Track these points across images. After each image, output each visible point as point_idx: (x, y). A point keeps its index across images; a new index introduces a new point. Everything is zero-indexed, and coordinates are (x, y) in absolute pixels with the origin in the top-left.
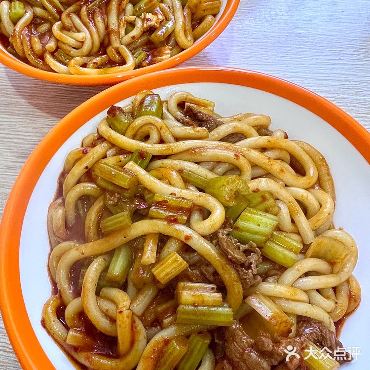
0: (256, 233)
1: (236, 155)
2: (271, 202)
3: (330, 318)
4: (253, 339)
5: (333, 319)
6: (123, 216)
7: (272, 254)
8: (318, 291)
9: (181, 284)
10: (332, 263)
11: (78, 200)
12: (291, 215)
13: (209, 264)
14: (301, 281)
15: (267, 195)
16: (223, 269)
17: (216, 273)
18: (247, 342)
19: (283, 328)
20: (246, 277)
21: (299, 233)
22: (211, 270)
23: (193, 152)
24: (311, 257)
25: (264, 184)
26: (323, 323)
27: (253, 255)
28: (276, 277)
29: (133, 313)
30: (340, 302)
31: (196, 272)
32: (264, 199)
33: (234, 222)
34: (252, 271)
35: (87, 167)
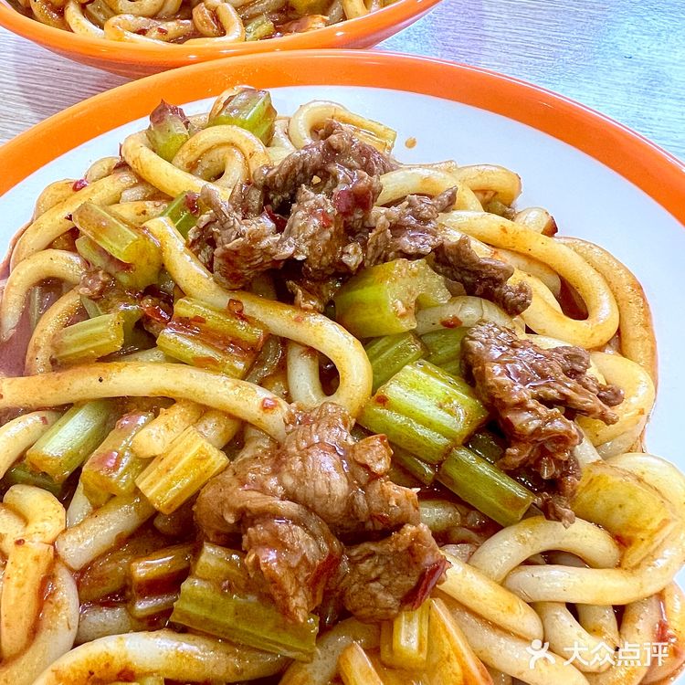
6: (106, 322)
8: (573, 609)
10: (622, 541)
11: (35, 285)
28: (467, 548)
29: (56, 556)
35: (70, 218)
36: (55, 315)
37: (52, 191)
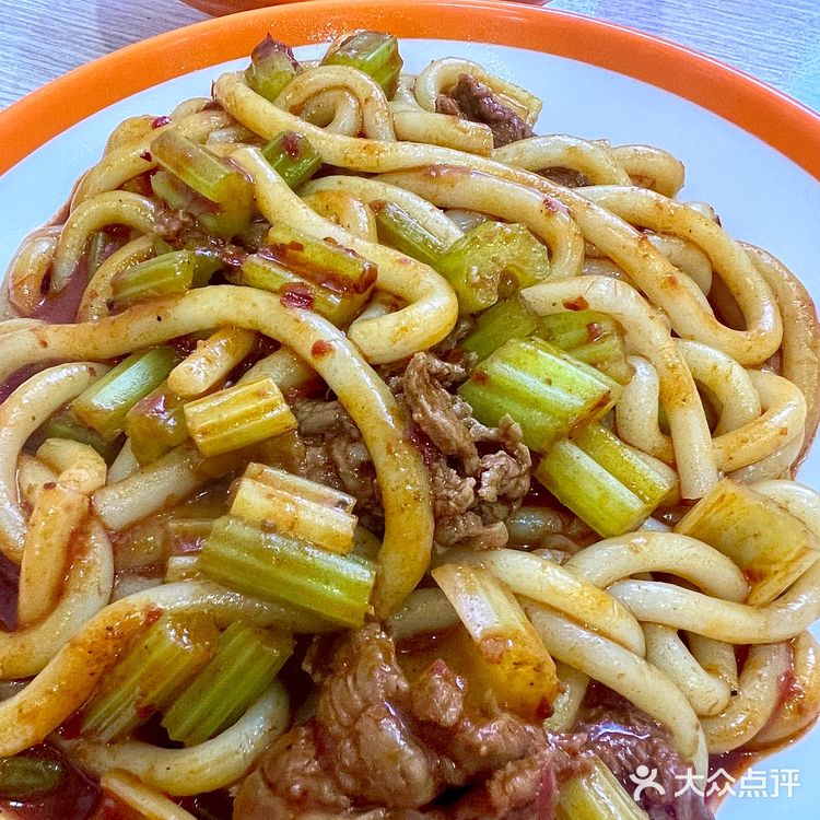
0: (535, 404)
1: (547, 203)
2: (611, 346)
3: (697, 727)
4: (409, 680)
5: (710, 742)
7: (566, 478)
8: (684, 635)
9: (253, 467)
10: (752, 575)
11: (98, 230)
12: (661, 404)
13: (357, 438)
14: (634, 585)
15: (606, 327)
16: (390, 452)
17: (368, 468)
18: (386, 686)
19: (522, 684)
20: (452, 493)
21: (674, 466)
22: (356, 454)
23: (434, 174)
24: (692, 534)
25: (604, 291)
26: (671, 732)
27: (501, 456)
29: (91, 511)
30: (746, 693)
31: (316, 454)
32: (592, 335)
33: (479, 361)
34: (478, 486)
35: (147, 157)
36: (120, 260)
37: (127, 127)
